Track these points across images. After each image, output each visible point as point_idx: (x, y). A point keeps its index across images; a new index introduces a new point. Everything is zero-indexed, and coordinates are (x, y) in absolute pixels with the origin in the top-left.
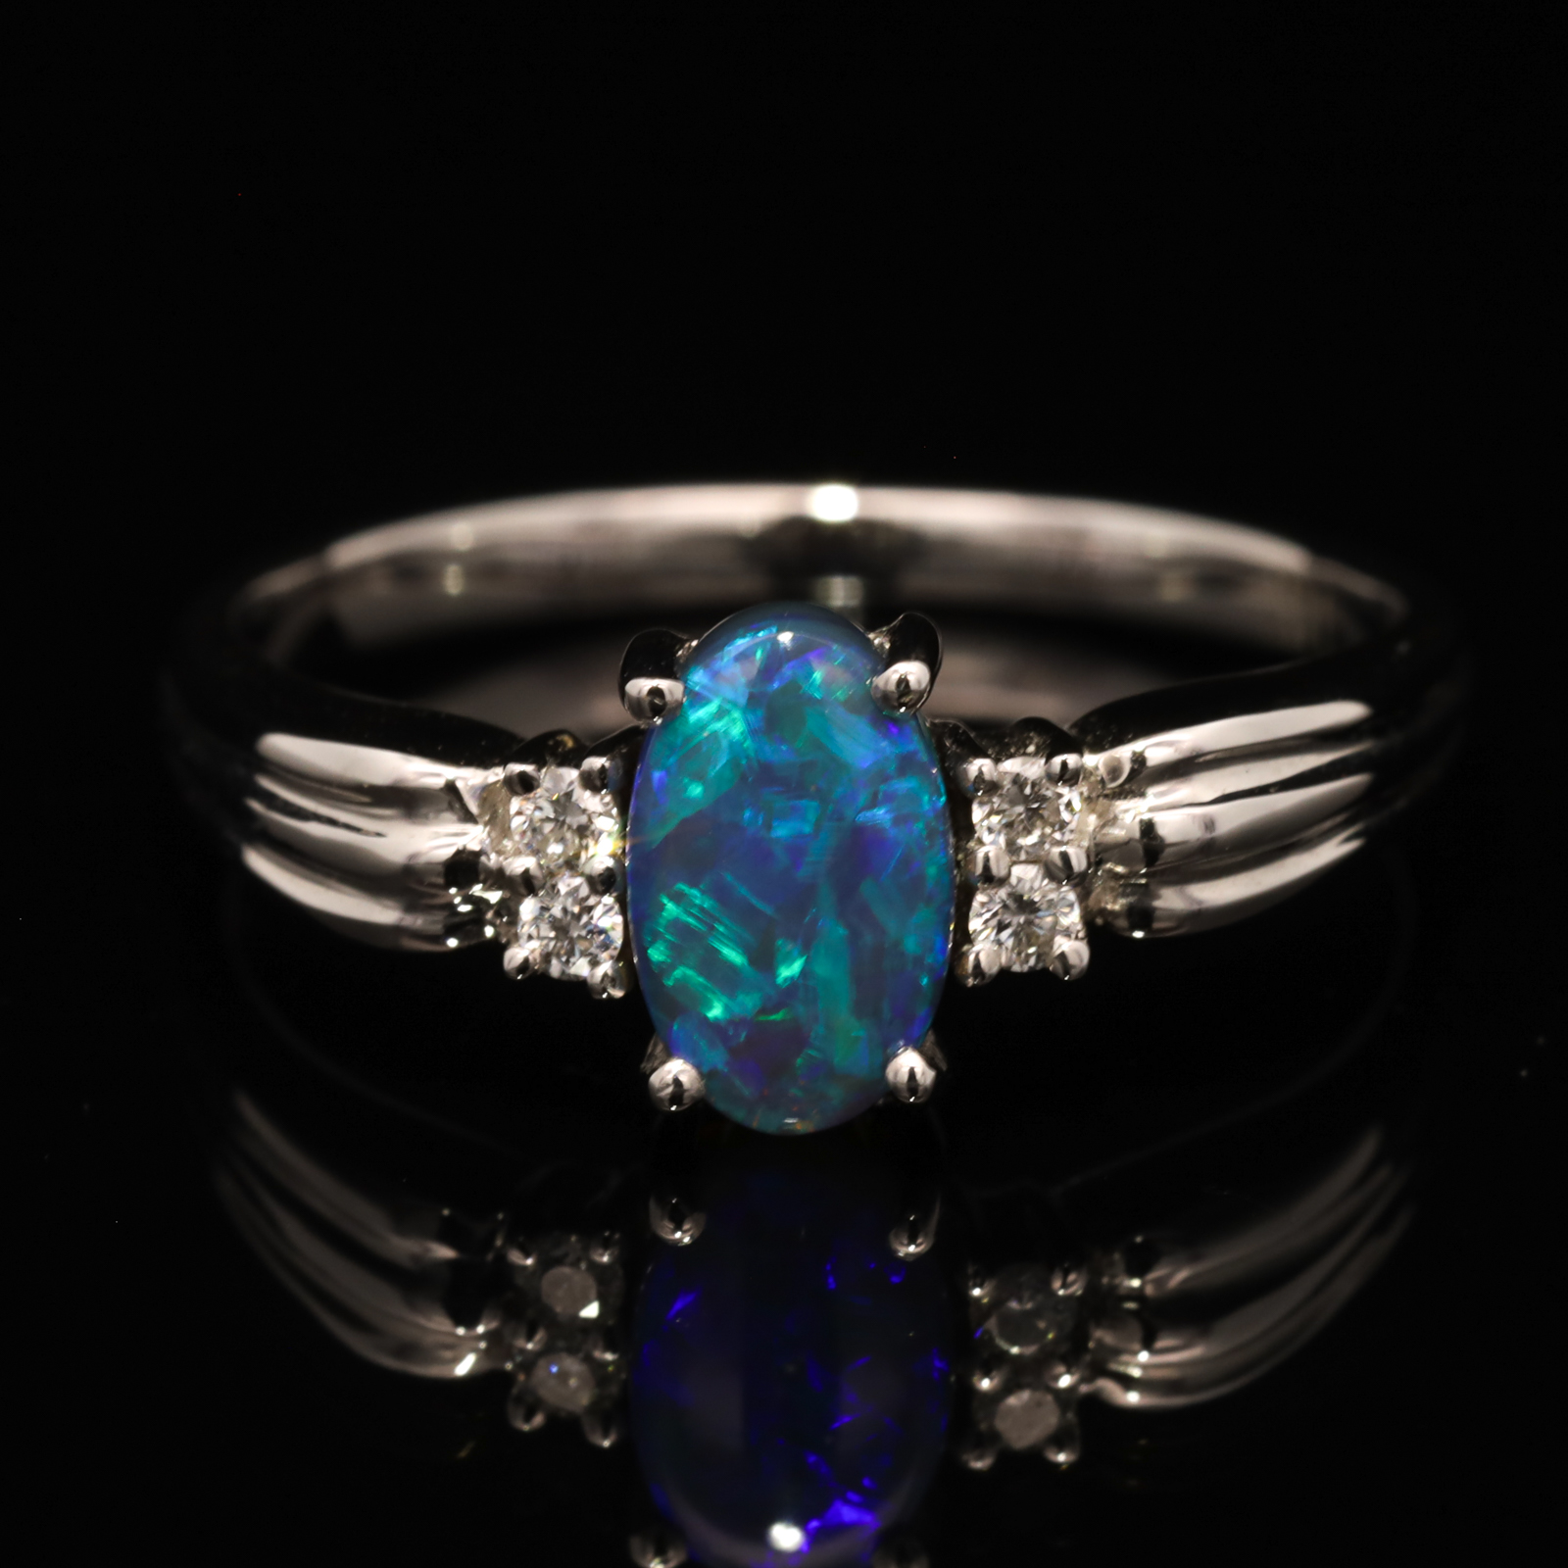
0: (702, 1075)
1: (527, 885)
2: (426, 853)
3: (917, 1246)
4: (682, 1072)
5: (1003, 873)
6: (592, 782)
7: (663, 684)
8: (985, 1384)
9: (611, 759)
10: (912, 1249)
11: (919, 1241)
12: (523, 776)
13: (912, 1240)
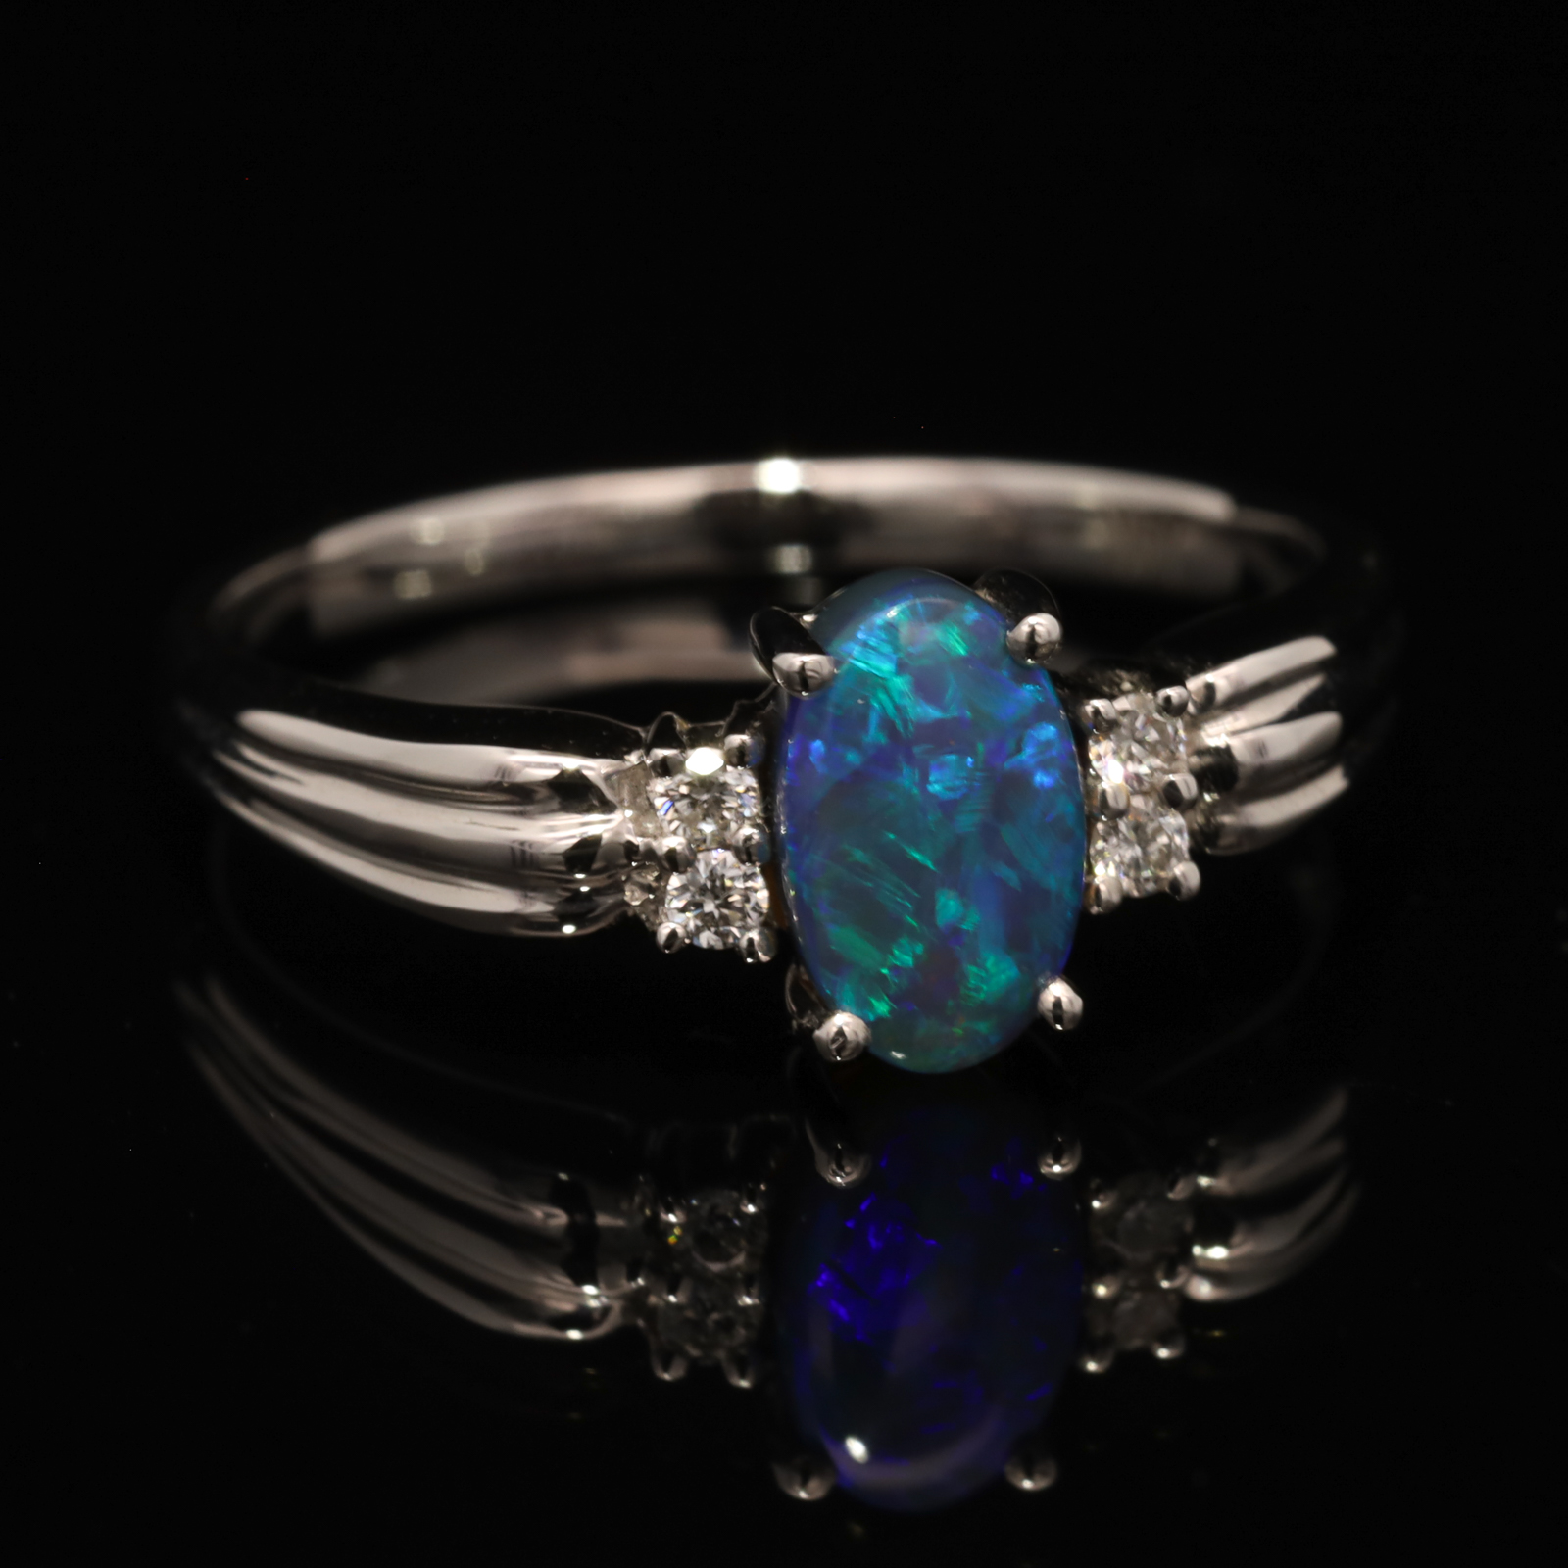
0: (869, 1024)
1: (674, 862)
2: (549, 844)
3: (1063, 1166)
4: (847, 1024)
5: (1122, 805)
6: (738, 758)
7: (811, 659)
8: (1101, 1290)
9: (752, 736)
10: (1057, 1169)
11: (1064, 1162)
12: (665, 760)
13: (1057, 1161)
